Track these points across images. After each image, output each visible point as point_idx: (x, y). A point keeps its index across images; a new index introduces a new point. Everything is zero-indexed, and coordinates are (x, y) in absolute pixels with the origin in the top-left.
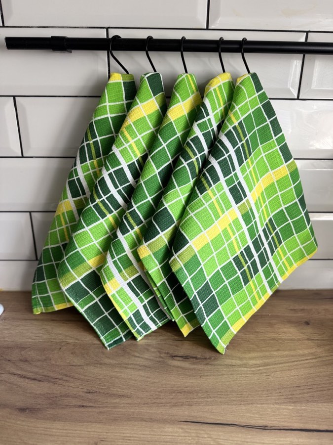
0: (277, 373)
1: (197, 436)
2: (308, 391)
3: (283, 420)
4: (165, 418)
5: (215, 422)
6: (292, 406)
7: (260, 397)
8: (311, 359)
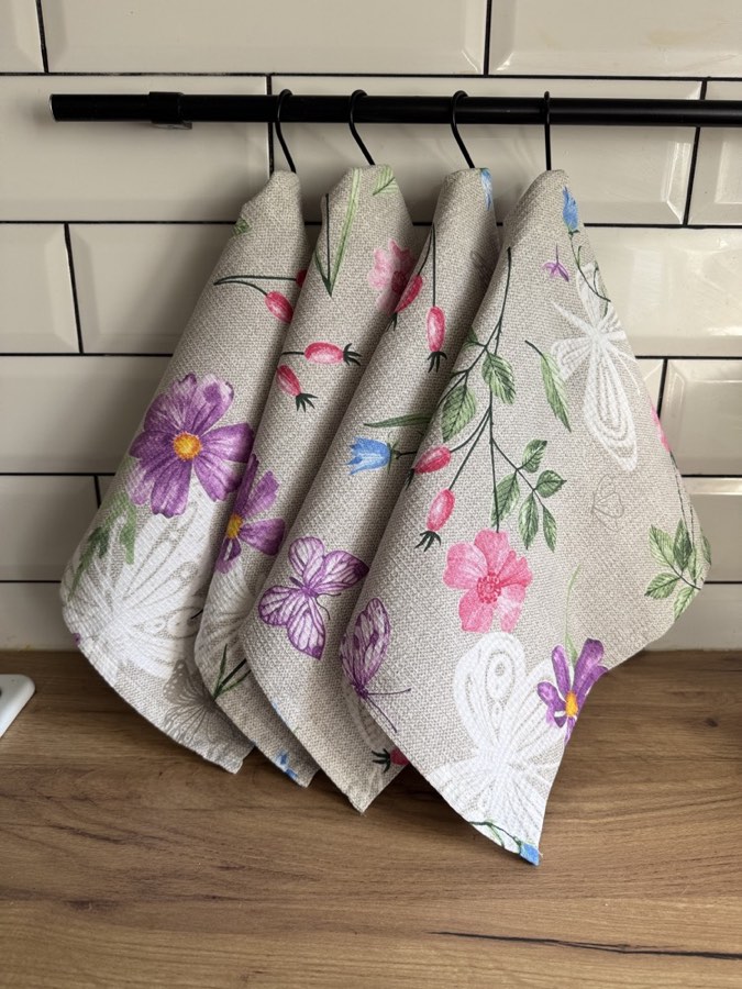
0: (649, 829)
1: (471, 966)
2: (718, 869)
3: (664, 932)
4: (397, 924)
5: (511, 935)
6: (683, 902)
7: (610, 882)
8: (722, 800)
